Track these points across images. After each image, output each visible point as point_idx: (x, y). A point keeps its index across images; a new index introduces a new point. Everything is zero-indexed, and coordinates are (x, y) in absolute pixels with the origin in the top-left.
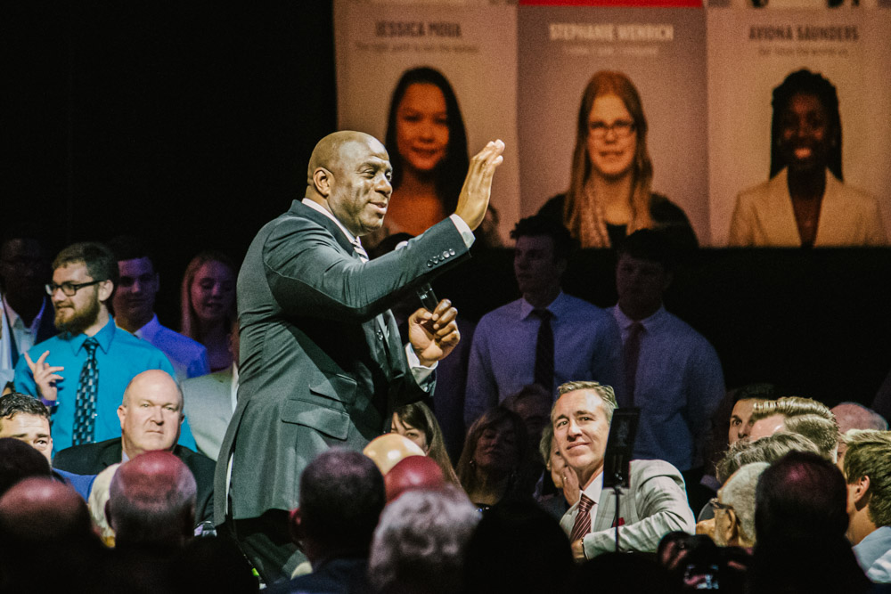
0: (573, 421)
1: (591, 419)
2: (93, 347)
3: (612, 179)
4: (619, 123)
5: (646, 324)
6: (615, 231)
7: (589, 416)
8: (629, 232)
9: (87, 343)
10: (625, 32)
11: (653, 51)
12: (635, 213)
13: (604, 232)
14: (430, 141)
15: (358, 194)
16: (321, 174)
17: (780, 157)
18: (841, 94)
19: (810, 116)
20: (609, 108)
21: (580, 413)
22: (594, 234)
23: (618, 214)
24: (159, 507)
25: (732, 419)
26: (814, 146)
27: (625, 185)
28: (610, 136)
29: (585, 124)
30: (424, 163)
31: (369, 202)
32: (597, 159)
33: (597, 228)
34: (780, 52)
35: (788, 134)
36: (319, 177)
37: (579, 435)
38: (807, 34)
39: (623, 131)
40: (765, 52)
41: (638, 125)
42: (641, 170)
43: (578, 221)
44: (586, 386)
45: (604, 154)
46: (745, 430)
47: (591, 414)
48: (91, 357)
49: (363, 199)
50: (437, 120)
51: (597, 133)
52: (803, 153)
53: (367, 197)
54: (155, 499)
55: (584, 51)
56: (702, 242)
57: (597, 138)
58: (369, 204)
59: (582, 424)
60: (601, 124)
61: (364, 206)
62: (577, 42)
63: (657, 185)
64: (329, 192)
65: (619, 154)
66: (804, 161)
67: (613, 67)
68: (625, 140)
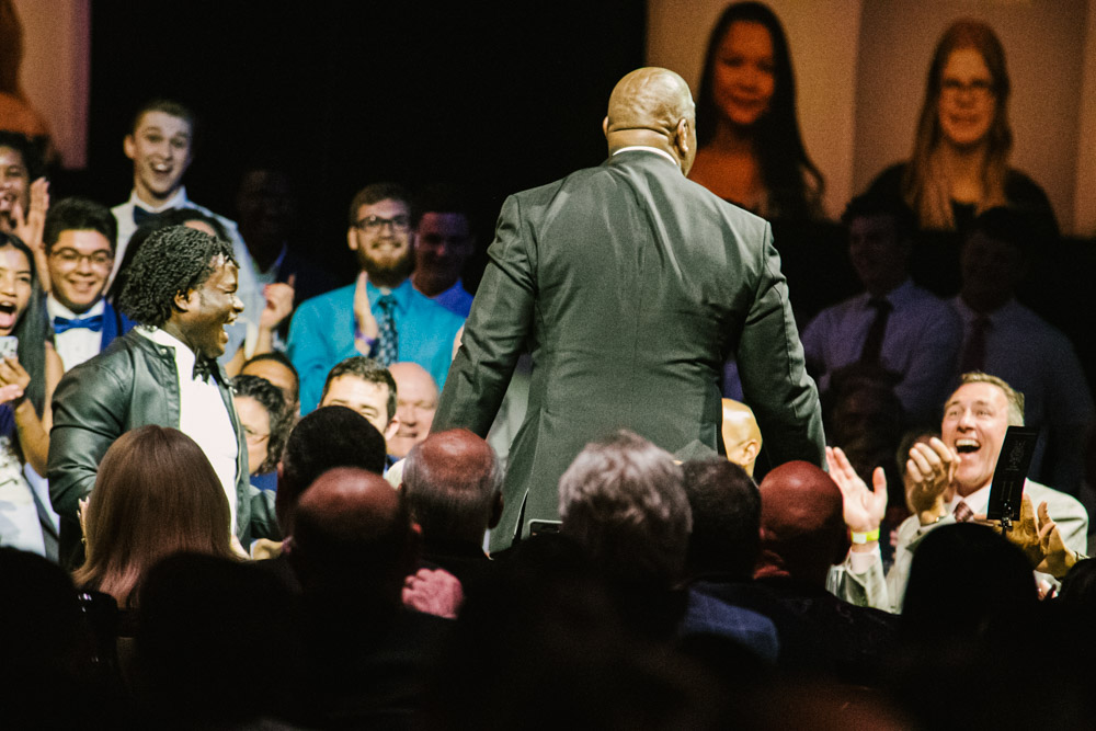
0: (969, 412)
2: (390, 305)
3: (964, 149)
4: (977, 83)
5: (993, 318)
6: (962, 210)
8: (979, 211)
9: (384, 301)
12: (987, 190)
14: (752, 89)
20: (966, 64)
21: (981, 403)
22: (937, 213)
23: (967, 191)
24: (471, 495)
27: (977, 159)
28: (966, 98)
29: (936, 81)
30: (743, 116)
32: (947, 124)
33: (941, 207)
37: (970, 429)
39: (981, 93)
41: (999, 86)
42: (998, 140)
45: (955, 119)
48: (388, 317)
50: (762, 66)
51: (950, 93)
54: (467, 486)
56: (1064, 230)
57: (949, 100)
59: (980, 419)
60: (956, 84)
63: (1018, 159)
65: (973, 120)
68: (983, 103)
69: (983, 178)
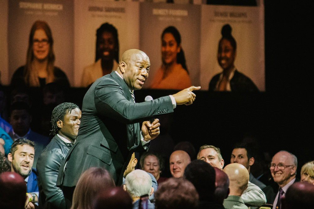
0: (207, 159)
1: (213, 159)
3: (41, 61)
4: (44, 40)
6: (42, 80)
7: (213, 158)
10: (46, 6)
11: (56, 14)
12: (49, 74)
13: (38, 80)
15: (134, 75)
16: (123, 64)
17: (99, 55)
18: (120, 33)
19: (109, 40)
20: (40, 34)
22: (35, 82)
23: (43, 74)
25: (232, 156)
26: (110, 51)
27: (45, 63)
28: (41, 45)
29: (32, 40)
31: (138, 79)
32: (36, 53)
33: (35, 79)
34: (99, 16)
35: (101, 46)
36: (122, 65)
38: (109, 10)
39: (45, 43)
40: (93, 16)
41: (50, 41)
42: (51, 58)
43: (29, 76)
44: (211, 147)
45: (38, 52)
46: (236, 160)
47: (214, 157)
49: (136, 77)
51: (36, 44)
52: (106, 53)
53: (137, 77)
55: (32, 13)
56: (72, 86)
57: (36, 45)
58: (138, 80)
59: (211, 160)
60: (37, 41)
61: (136, 80)
62: (29, 9)
64: (124, 72)
65: (44, 52)
66: (106, 56)
67: (42, 19)
68: (46, 46)
69: (47, 70)
